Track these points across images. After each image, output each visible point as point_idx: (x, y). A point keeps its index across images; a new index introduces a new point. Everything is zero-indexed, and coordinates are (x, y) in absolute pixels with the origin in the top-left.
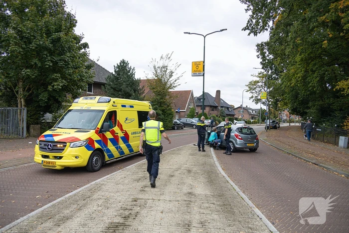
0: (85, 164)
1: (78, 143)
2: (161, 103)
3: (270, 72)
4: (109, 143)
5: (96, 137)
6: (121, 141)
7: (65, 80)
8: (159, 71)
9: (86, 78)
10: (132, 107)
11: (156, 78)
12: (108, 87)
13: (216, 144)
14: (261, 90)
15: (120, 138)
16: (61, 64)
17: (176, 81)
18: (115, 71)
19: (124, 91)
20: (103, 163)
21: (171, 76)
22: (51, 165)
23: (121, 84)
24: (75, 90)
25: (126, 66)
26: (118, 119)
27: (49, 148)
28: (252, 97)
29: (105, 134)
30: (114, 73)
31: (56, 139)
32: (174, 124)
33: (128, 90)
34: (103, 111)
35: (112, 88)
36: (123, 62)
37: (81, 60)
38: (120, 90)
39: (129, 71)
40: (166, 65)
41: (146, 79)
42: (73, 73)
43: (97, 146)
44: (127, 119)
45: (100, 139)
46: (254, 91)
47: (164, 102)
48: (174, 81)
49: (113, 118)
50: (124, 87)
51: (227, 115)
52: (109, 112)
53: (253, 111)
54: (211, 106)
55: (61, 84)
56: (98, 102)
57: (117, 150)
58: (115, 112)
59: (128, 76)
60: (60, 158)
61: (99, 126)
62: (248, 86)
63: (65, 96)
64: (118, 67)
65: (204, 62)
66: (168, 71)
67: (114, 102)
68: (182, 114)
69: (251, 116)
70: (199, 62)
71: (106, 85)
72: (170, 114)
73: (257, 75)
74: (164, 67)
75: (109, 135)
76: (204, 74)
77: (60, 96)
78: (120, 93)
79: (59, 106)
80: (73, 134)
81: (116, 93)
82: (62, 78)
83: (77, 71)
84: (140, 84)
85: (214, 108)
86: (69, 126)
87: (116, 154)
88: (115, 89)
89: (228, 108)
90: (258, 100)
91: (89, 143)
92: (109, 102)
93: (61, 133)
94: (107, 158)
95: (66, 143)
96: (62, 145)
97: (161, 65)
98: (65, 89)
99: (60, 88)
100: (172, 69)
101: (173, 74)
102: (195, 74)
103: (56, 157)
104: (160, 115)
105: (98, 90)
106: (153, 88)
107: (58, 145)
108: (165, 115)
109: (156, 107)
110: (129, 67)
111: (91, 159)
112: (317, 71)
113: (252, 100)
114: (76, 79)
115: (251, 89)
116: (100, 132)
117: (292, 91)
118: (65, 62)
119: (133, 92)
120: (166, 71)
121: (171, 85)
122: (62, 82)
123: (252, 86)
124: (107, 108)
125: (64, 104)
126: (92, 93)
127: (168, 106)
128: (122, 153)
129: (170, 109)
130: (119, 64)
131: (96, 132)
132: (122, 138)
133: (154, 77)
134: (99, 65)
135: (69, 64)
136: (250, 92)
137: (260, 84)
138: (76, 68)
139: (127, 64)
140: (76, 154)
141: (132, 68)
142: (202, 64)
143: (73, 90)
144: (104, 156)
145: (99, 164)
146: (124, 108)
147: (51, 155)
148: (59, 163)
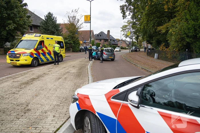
0: (30, 63)
1: (26, 54)
2: (73, 37)
3: (135, 20)
4: (41, 55)
5: (34, 52)
6: (47, 54)
7: (16, 24)
8: (71, 19)
9: (27, 23)
10: (52, 39)
11: (70, 23)
12: (41, 28)
13: (96, 57)
14: (129, 30)
15: (46, 53)
16: (12, 15)
17: (81, 25)
18: (45, 19)
19: (51, 31)
20: (39, 64)
21: (78, 22)
22: (15, 63)
23: (49, 26)
24: (22, 30)
25: (51, 16)
26: (45, 44)
27: (13, 57)
28: (124, 34)
29: (39, 51)
30: (44, 20)
31: (16, 52)
32: (81, 49)
33: (53, 30)
34: (37, 41)
35: (44, 28)
36: (50, 13)
37: (24, 13)
38: (49, 30)
39: (53, 19)
40: (75, 16)
41: (64, 23)
42: (19, 20)
43: (35, 56)
44: (49, 45)
45: (36, 53)
46: (125, 31)
47: (74, 37)
48: (80, 25)
49: (43, 44)
50: (50, 28)
51: (112, 44)
52: (40, 41)
53: (128, 42)
54: (104, 39)
55: (13, 27)
56: (35, 36)
57: (45, 58)
58: (43, 41)
59: (53, 22)
60: (19, 61)
61: (36, 47)
62: (121, 28)
63: (17, 33)
64: (47, 16)
65: (90, 16)
66: (76, 19)
67: (42, 36)
68: (87, 43)
69: (127, 45)
70: (88, 16)
71: (40, 27)
72: (78, 43)
73: (126, 22)
74: (74, 17)
75: (40, 51)
76: (90, 22)
77: (13, 33)
78: (48, 31)
79: (13, 39)
80: (23, 50)
81: (46, 31)
82: (14, 23)
83: (22, 19)
84: (60, 26)
85: (106, 40)
86: (22, 47)
87: (45, 60)
88: (45, 29)
89: (114, 41)
90: (127, 36)
91: (31, 55)
92: (40, 36)
93: (18, 50)
94: (40, 62)
95: (21, 54)
96: (19, 55)
97: (72, 16)
98: (16, 29)
99: (13, 28)
100: (78, 18)
101: (79, 21)
102: (86, 21)
103: (17, 61)
104: (72, 44)
105: (36, 30)
106: (68, 29)
107: (17, 55)
108: (75, 44)
109: (70, 40)
110: (53, 16)
111: (33, 61)
112: (152, 21)
113: (124, 36)
114: (21, 23)
115: (123, 30)
116: (36, 50)
117: (144, 31)
118: (14, 14)
119: (56, 31)
120: (75, 19)
121: (78, 27)
122: (14, 25)
123: (124, 28)
124: (39, 39)
125: (16, 37)
126: (33, 31)
127: (77, 39)
128: (48, 60)
129: (78, 41)
130: (47, 15)
131: (34, 50)
132: (47, 53)
133: (69, 22)
134: (36, 15)
135: (16, 15)
136: (123, 31)
137: (128, 27)
138: (21, 18)
139: (52, 15)
140: (26, 59)
141: (55, 17)
142: (89, 16)
143: (21, 29)
144: (39, 61)
145: (37, 64)
146: (48, 39)
147: (14, 59)
148: (18, 63)
